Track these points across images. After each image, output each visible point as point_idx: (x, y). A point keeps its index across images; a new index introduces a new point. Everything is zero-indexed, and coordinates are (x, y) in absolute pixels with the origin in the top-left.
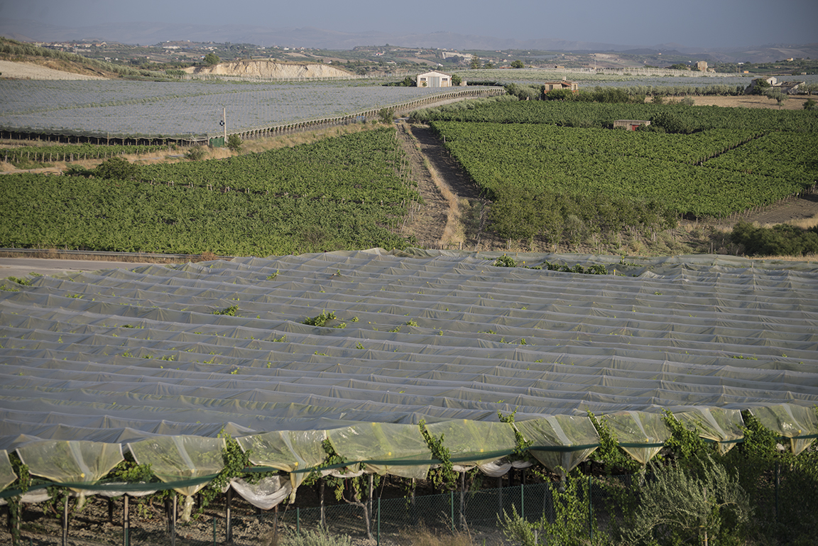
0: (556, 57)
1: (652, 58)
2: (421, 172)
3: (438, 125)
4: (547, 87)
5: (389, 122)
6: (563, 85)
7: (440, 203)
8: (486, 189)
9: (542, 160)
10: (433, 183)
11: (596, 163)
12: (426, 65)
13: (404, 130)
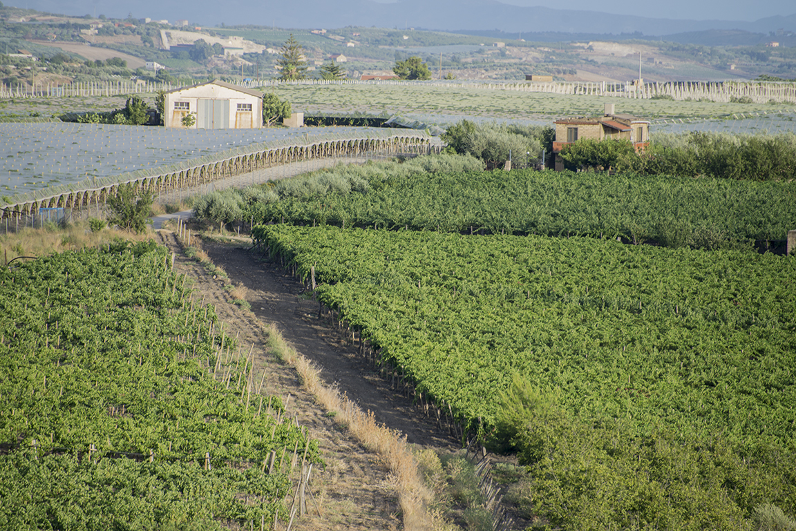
0: (480, 51)
1: (752, 55)
2: (268, 371)
3: (285, 235)
4: (562, 136)
5: (138, 227)
6: (608, 129)
7: (358, 461)
8: (476, 421)
9: (606, 339)
10: (311, 400)
11: (762, 352)
12: (122, 64)
13: (181, 249)
